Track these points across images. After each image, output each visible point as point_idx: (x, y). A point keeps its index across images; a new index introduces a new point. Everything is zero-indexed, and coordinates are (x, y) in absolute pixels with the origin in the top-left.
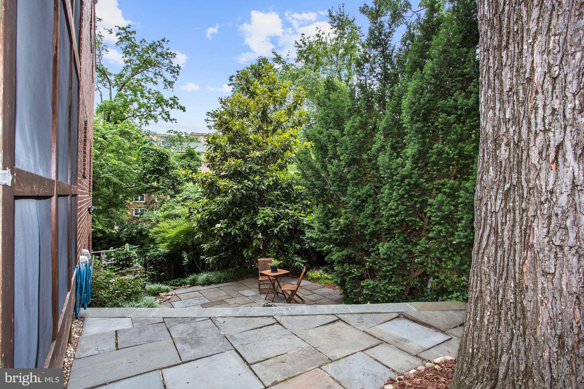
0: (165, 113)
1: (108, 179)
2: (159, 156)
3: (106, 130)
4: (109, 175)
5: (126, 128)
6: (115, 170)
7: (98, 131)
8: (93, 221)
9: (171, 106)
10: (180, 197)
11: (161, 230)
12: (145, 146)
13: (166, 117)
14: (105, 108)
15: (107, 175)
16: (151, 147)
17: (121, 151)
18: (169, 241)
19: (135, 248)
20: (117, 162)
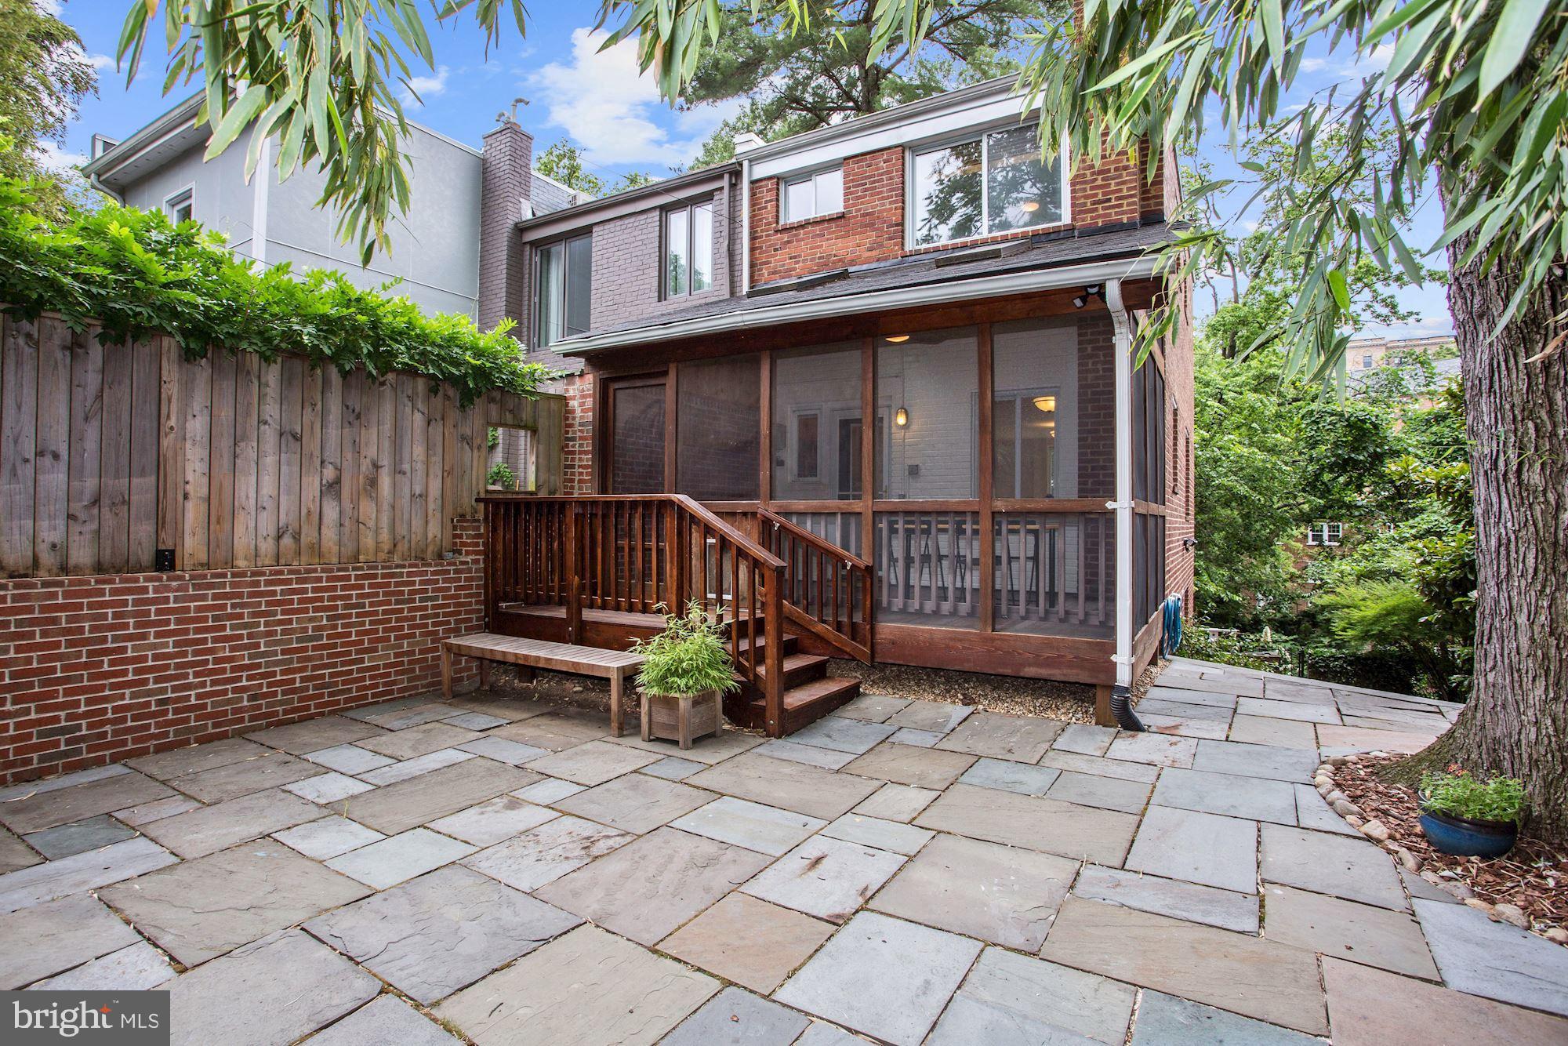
0: (1383, 301)
1: (1229, 489)
2: (1350, 426)
3: (1225, 378)
4: (1229, 481)
5: (1271, 366)
6: (1242, 469)
7: (1207, 385)
8: (1197, 573)
9: (1398, 278)
10: (1412, 527)
11: (1344, 602)
12: (1314, 406)
13: (1385, 311)
14: (1224, 325)
15: (1225, 481)
16: (1330, 408)
17: (1254, 425)
18: (1359, 628)
19: (1287, 641)
20: (1245, 451)
